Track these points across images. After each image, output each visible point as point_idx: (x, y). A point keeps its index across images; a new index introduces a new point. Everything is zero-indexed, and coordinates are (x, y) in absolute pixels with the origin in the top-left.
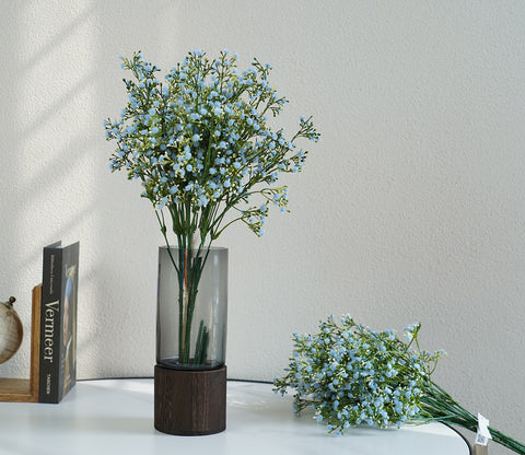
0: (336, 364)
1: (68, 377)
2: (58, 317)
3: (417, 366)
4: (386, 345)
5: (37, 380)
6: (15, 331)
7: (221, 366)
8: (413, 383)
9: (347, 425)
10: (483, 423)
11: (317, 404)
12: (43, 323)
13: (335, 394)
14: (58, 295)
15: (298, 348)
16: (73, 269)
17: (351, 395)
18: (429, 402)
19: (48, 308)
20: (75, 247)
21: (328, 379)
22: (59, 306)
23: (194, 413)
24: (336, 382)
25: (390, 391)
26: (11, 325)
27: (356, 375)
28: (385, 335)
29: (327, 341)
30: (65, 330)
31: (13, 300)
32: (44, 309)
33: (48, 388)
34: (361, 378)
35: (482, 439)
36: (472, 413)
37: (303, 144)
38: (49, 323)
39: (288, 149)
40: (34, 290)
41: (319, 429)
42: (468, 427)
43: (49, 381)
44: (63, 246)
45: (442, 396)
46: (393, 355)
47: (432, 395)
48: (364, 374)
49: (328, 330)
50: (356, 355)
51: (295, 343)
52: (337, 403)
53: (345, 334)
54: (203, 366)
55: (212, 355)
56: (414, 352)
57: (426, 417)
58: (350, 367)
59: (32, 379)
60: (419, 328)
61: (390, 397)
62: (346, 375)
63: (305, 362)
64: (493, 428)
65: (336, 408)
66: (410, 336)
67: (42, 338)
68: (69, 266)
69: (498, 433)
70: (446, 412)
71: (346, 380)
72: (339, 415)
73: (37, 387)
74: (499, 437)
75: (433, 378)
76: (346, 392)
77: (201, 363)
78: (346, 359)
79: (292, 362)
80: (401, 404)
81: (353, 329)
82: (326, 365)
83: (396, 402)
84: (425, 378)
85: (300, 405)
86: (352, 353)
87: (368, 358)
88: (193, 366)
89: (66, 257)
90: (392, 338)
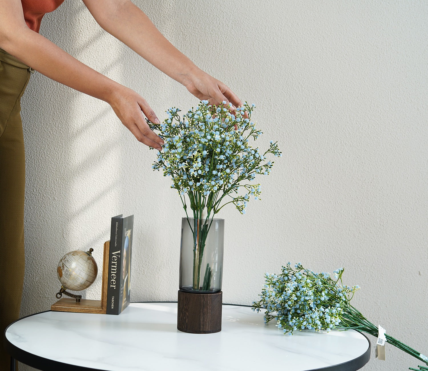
0: (290, 292)
1: (125, 299)
2: (119, 261)
3: (341, 294)
4: (321, 281)
5: (105, 300)
6: (93, 269)
7: (219, 291)
8: (338, 305)
9: (295, 329)
10: (382, 332)
11: (278, 318)
12: (110, 264)
13: (290, 311)
14: (120, 247)
15: (268, 283)
16: (129, 232)
17: (299, 311)
18: (348, 318)
19: (114, 255)
20: (131, 218)
21: (285, 301)
22: (121, 254)
23: (202, 320)
24: (290, 303)
25: (323, 310)
26: (91, 265)
27: (302, 299)
28: (322, 275)
29: (286, 278)
30: (124, 269)
31: (92, 250)
32: (111, 255)
33: (113, 305)
34: (305, 301)
35: (381, 341)
36: (375, 325)
37: (270, 157)
38: (114, 264)
39: (261, 160)
40: (105, 244)
41: (279, 332)
42: (372, 334)
43: (113, 301)
44: (123, 217)
45: (357, 314)
46: (326, 288)
47: (350, 313)
48: (307, 298)
49: (286, 272)
50: (302, 287)
51: (266, 279)
52: (290, 316)
53: (297, 274)
54: (208, 291)
55: (214, 285)
56: (339, 286)
57: (346, 326)
58: (298, 294)
59: (102, 299)
60: (342, 271)
61: (324, 313)
62: (296, 299)
63: (272, 291)
64: (388, 335)
65: (289, 319)
66: (337, 276)
67: (110, 274)
68: (127, 230)
69: (391, 338)
70: (359, 324)
71: (296, 302)
72: (290, 323)
73: (105, 304)
74: (391, 341)
75: (351, 303)
76: (296, 309)
77: (207, 289)
78: (297, 289)
79: (264, 291)
80: (329, 317)
81: (302, 271)
82: (284, 293)
83: (327, 316)
84: (346, 303)
85: (268, 318)
86: (300, 285)
87: (311, 288)
88: (202, 291)
89: (125, 224)
90: (325, 277)
